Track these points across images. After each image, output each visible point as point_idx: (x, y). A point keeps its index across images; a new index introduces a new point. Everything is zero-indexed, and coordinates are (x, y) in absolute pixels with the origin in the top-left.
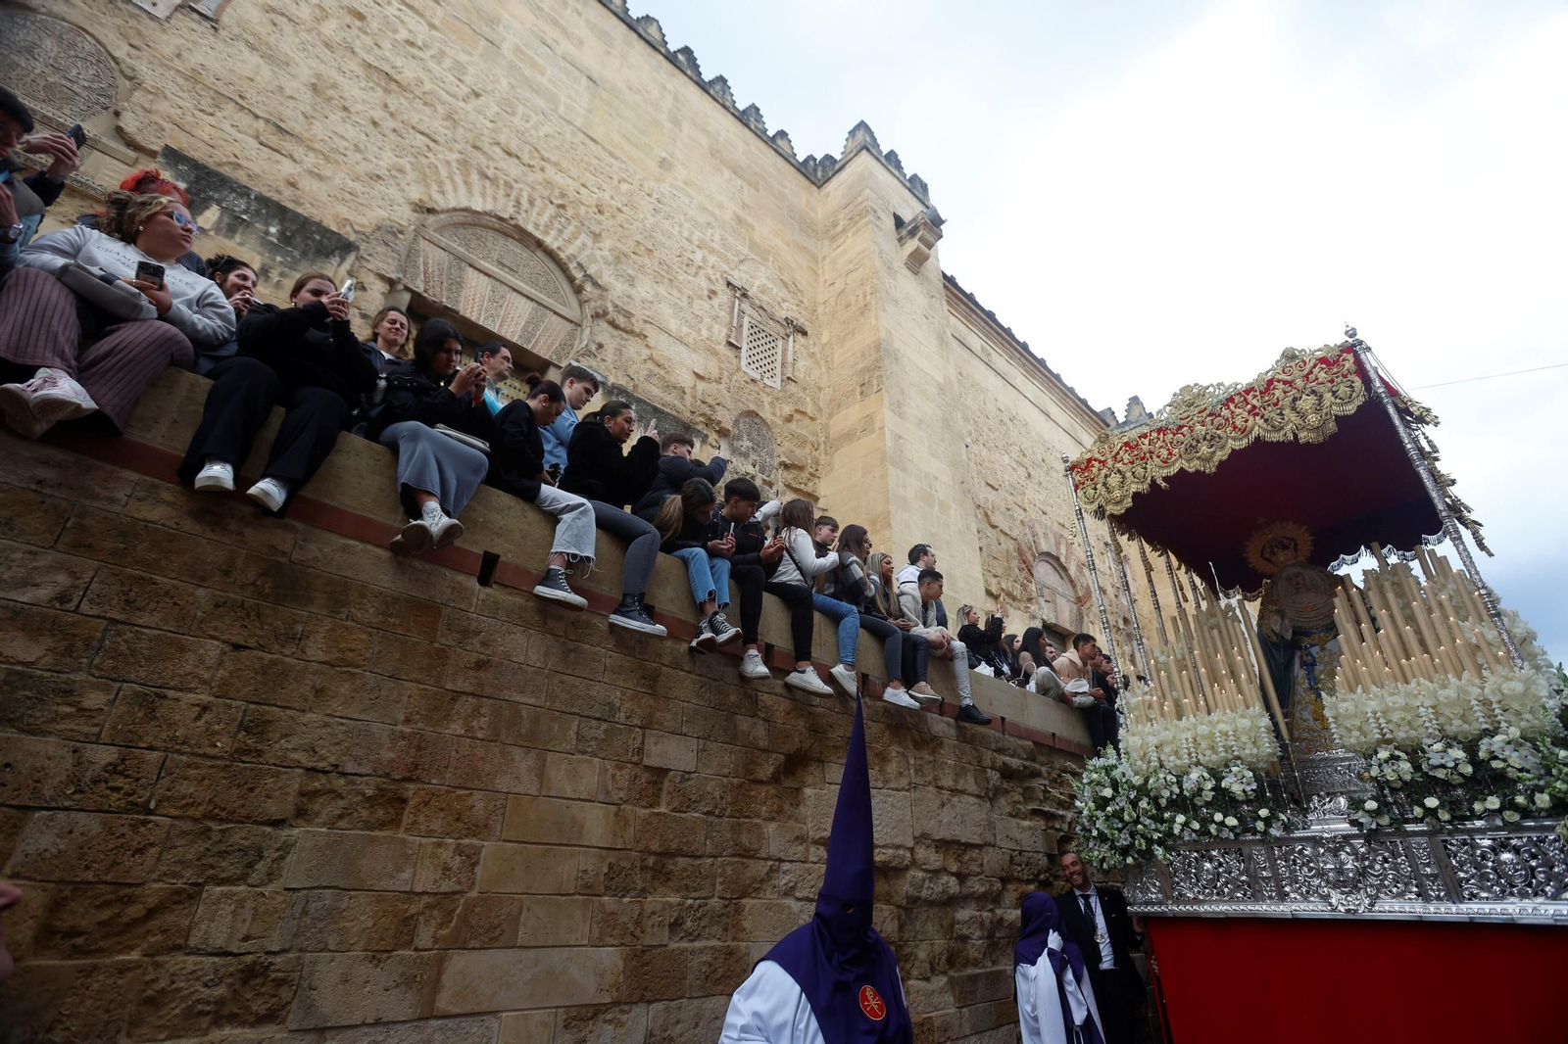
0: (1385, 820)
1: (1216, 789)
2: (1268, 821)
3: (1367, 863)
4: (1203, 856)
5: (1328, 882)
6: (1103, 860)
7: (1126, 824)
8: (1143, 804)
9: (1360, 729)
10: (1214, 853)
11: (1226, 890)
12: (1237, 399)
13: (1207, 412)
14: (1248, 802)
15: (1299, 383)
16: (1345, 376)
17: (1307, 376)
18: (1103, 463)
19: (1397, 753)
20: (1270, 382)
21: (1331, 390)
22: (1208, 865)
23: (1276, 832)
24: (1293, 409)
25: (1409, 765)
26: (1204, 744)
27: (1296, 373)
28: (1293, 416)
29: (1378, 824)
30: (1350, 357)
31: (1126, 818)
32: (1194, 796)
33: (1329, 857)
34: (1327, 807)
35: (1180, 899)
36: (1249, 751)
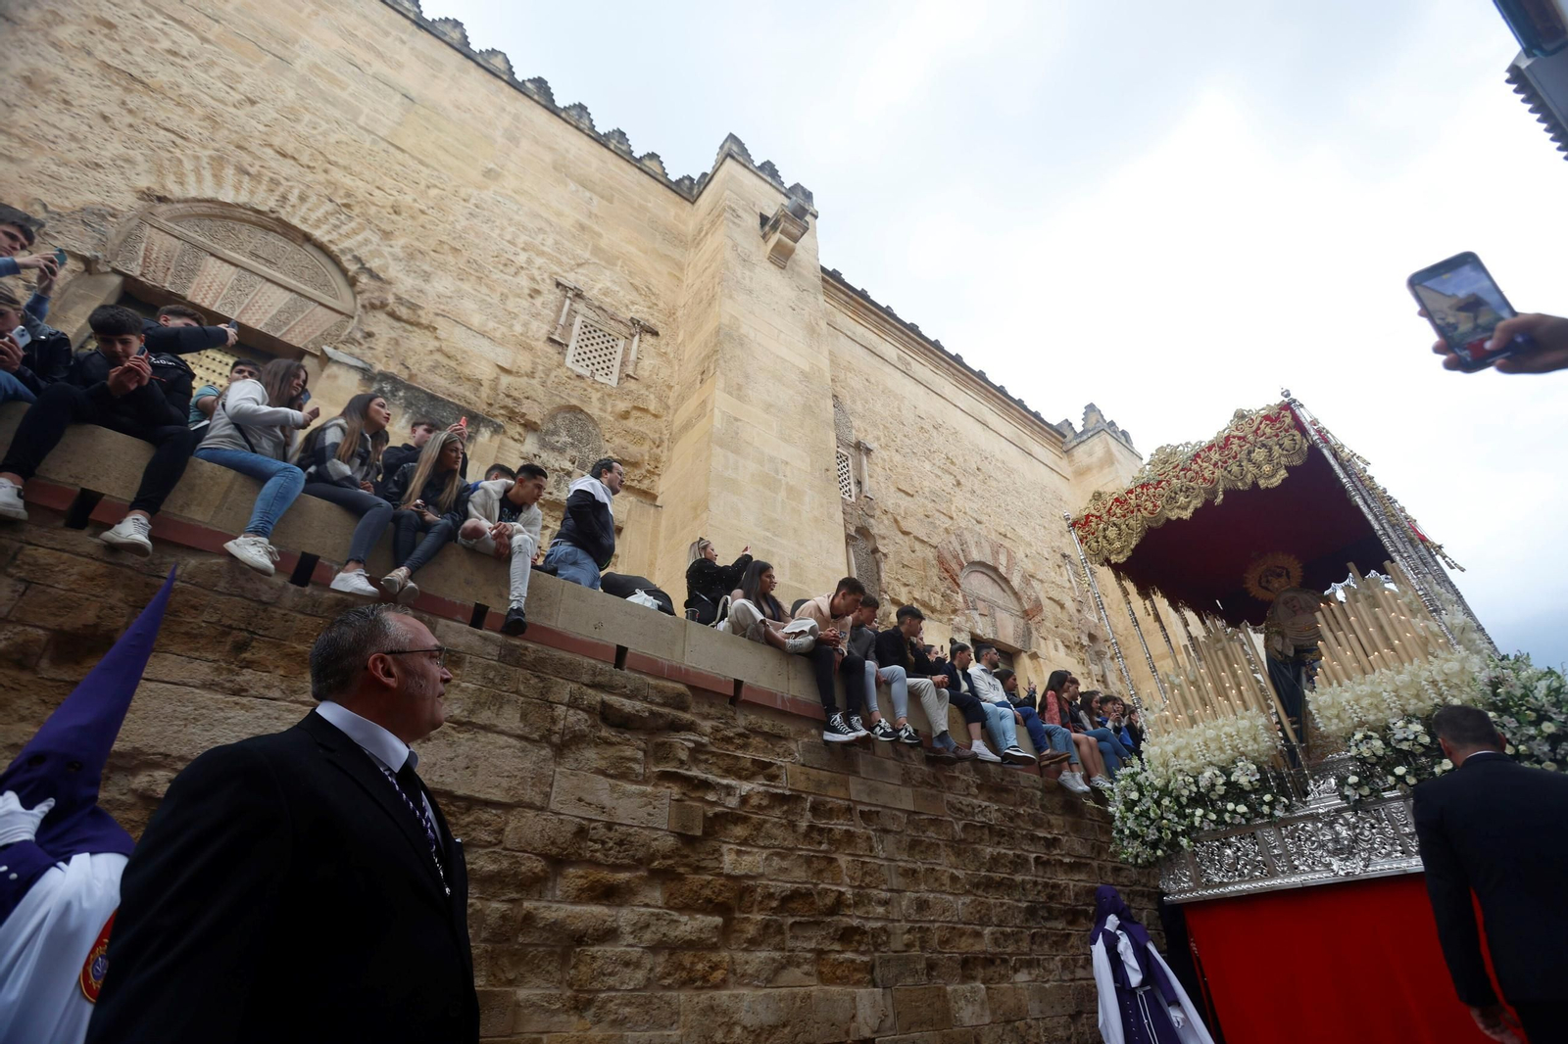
0: (1366, 791)
1: (1227, 783)
2: (1271, 805)
3: (1358, 831)
4: (1223, 844)
5: (1328, 851)
6: (1137, 856)
7: (1153, 821)
8: (1166, 802)
9: (1338, 716)
10: (1233, 840)
11: (1246, 871)
12: (1202, 454)
13: (1180, 467)
14: (1255, 791)
15: (1251, 437)
16: (1287, 431)
17: (1256, 432)
18: (1099, 517)
19: (1369, 733)
20: (1227, 438)
21: (1278, 444)
22: (1228, 852)
23: (1279, 813)
24: (1250, 460)
25: (1380, 742)
26: (1213, 746)
27: (1247, 429)
28: (1251, 467)
29: (1361, 796)
30: (1288, 413)
31: (1152, 815)
32: (1209, 792)
33: (1326, 830)
34: (1321, 787)
35: (1210, 885)
36: (1251, 746)
